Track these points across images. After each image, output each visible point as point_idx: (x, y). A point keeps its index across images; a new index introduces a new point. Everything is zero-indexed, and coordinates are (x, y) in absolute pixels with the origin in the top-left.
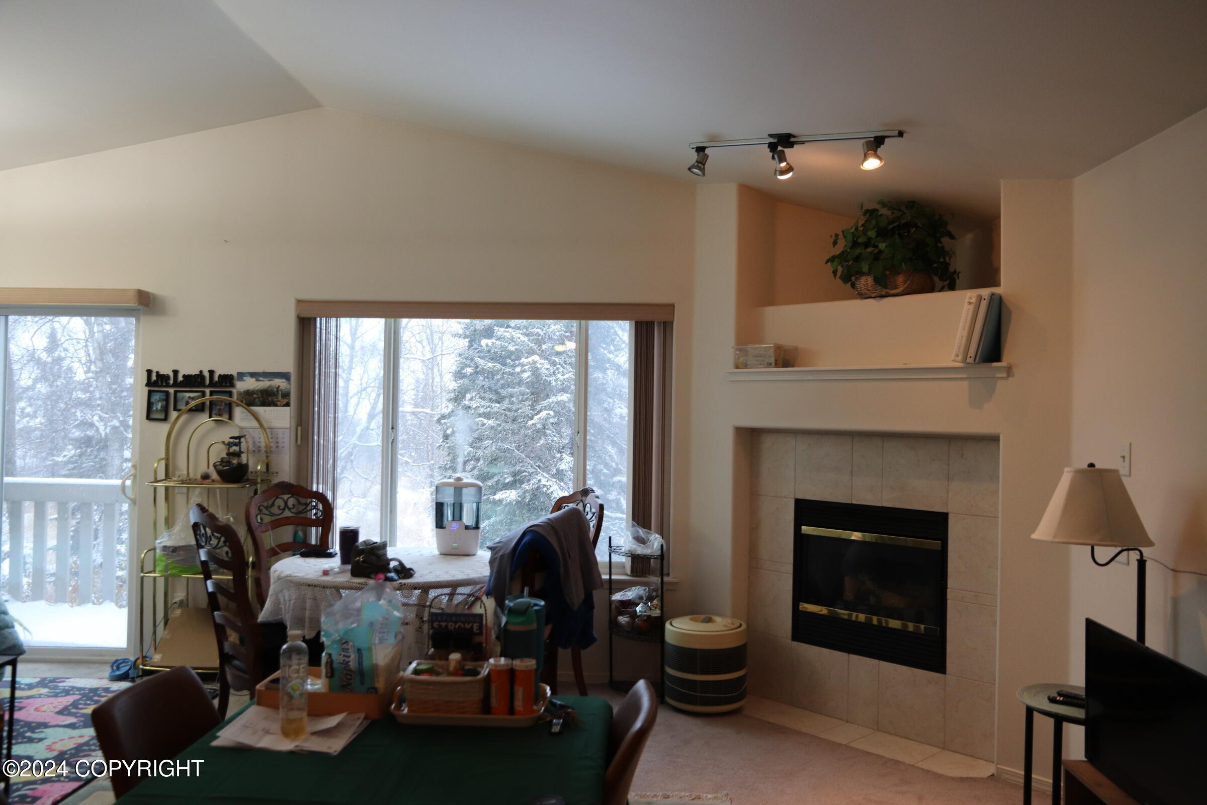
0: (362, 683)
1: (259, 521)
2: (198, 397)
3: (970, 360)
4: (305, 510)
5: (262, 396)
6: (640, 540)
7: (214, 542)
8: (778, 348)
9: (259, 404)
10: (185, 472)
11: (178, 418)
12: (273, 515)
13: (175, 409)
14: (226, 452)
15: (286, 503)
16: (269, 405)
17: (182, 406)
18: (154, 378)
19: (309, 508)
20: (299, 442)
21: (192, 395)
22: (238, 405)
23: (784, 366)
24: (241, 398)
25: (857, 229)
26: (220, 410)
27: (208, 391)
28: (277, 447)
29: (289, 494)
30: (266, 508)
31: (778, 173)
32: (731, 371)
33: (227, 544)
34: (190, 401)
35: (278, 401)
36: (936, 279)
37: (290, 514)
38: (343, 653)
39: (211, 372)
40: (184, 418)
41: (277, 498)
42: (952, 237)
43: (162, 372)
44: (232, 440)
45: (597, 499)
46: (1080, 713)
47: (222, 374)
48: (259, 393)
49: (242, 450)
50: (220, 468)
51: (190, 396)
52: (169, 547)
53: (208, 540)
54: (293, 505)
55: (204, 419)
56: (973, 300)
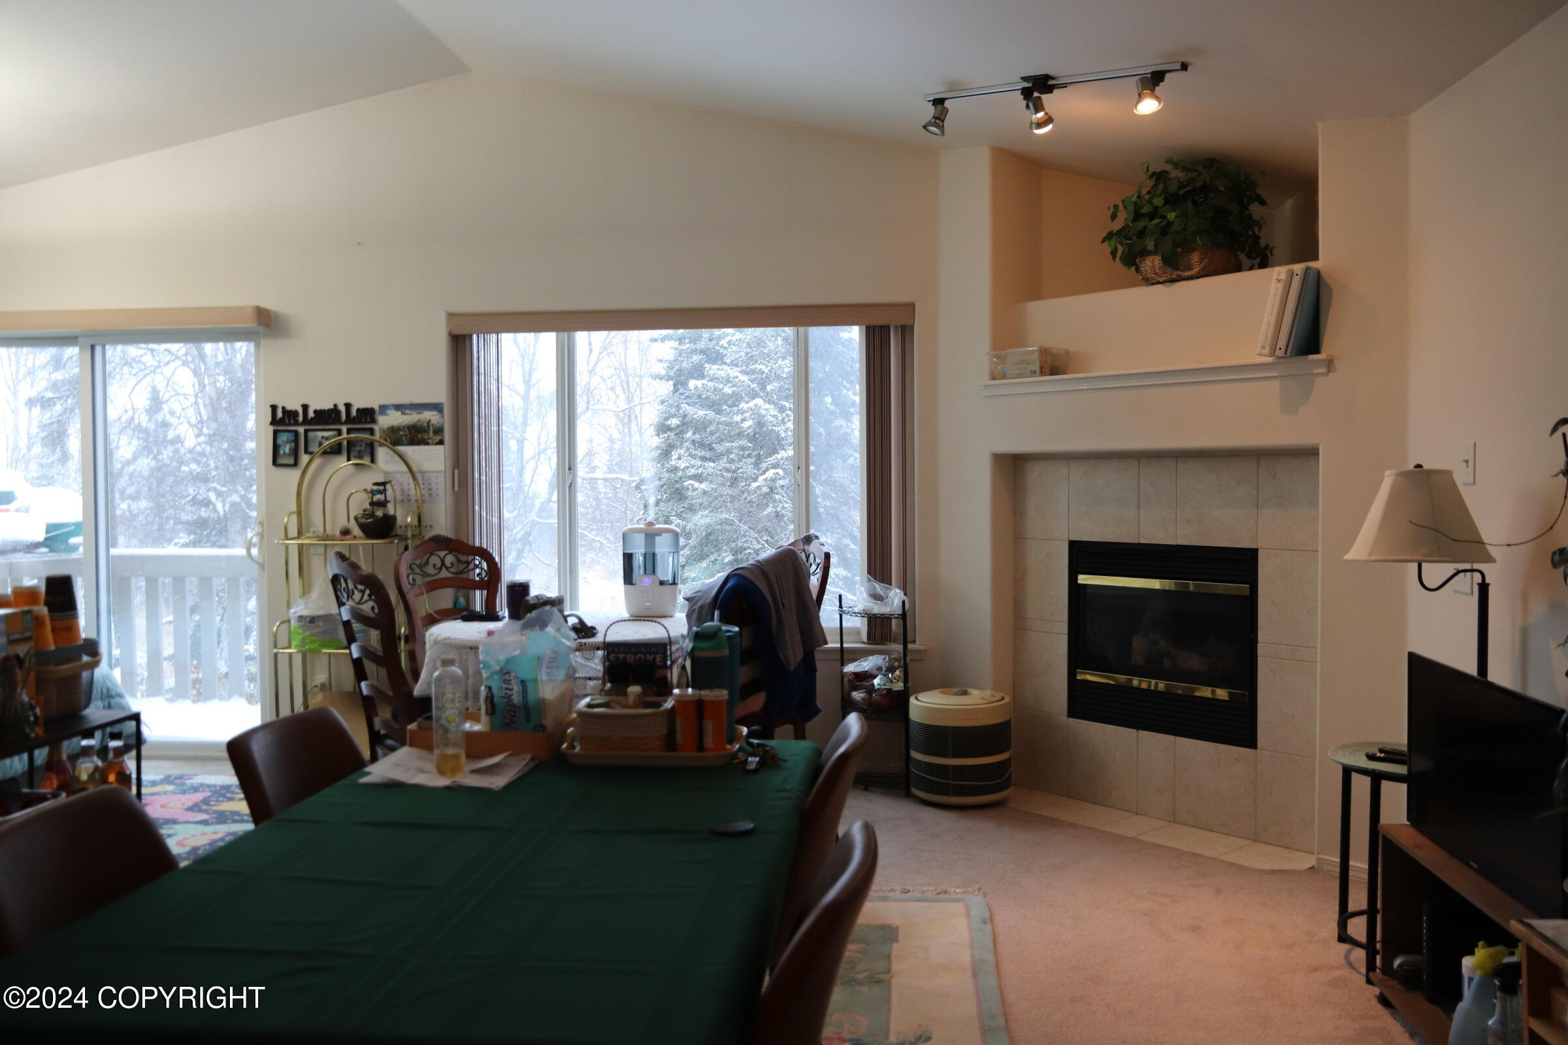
0: (528, 720)
1: (411, 582)
2: (333, 437)
3: (1279, 353)
4: (466, 570)
5: (410, 433)
6: (876, 597)
7: (357, 596)
8: (1044, 352)
9: (406, 442)
10: (322, 529)
11: (309, 463)
12: (429, 575)
13: (306, 452)
14: (369, 501)
15: (443, 561)
16: (419, 443)
17: (314, 448)
18: (280, 414)
19: (471, 566)
20: (456, 489)
21: (326, 434)
22: (381, 445)
23: (1052, 374)
24: (384, 436)
25: (1139, 197)
26: (360, 451)
27: (344, 429)
28: (430, 495)
29: (446, 550)
30: (420, 566)
31: (1034, 126)
32: (986, 383)
33: (373, 597)
34: (324, 441)
35: (429, 439)
36: (1243, 257)
37: (449, 575)
38: (504, 686)
39: (348, 406)
40: (317, 462)
41: (432, 554)
42: (1263, 202)
43: (289, 407)
44: (375, 488)
45: (822, 547)
46: (1402, 770)
47: (361, 407)
48: (406, 429)
49: (388, 499)
50: (363, 520)
51: (324, 436)
52: (306, 617)
53: (350, 595)
54: (452, 564)
55: (342, 463)
56: (1283, 277)
